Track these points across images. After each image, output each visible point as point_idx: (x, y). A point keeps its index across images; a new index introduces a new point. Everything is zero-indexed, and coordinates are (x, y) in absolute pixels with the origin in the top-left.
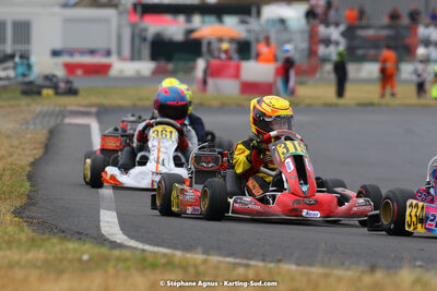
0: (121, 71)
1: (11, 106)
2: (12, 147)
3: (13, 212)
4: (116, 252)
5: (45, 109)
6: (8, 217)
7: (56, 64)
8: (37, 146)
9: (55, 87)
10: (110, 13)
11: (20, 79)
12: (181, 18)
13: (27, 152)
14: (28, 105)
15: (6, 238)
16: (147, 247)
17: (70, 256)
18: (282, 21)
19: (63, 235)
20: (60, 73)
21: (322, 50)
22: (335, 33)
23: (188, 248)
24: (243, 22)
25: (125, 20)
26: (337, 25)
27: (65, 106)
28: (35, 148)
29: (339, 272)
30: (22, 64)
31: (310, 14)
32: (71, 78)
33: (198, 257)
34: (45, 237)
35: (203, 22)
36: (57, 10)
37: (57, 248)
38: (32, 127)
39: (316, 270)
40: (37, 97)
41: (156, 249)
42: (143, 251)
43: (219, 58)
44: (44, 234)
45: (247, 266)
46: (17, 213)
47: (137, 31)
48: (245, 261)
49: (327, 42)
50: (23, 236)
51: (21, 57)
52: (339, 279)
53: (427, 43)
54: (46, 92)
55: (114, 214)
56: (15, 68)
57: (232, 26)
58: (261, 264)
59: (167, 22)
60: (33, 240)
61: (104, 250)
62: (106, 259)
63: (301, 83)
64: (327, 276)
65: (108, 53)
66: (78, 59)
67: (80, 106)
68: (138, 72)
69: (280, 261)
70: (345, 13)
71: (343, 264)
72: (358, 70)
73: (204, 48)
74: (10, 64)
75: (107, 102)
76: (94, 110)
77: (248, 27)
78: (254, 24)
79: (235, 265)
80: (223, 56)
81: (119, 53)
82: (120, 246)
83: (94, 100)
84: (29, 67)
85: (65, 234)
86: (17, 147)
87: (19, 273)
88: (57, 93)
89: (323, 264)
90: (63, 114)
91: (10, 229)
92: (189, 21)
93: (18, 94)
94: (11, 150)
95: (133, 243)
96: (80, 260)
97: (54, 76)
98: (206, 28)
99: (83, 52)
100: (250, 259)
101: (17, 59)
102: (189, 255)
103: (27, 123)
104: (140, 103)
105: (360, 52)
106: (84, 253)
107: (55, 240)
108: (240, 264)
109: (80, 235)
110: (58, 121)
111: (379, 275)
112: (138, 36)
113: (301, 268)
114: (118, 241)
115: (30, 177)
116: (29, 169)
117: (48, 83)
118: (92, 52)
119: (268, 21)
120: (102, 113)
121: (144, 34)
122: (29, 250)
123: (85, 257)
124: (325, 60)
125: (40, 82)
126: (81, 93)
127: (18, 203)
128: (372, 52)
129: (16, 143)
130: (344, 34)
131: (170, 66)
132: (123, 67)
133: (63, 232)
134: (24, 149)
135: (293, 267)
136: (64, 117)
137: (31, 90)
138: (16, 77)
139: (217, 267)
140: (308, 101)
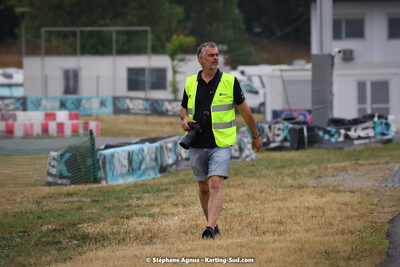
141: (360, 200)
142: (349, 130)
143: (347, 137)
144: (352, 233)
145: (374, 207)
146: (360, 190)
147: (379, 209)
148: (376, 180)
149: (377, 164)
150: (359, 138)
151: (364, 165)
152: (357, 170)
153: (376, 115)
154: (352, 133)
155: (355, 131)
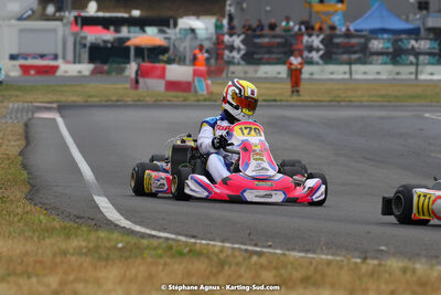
0: (66, 72)
7: (14, 66)
10: (58, 23)
12: (112, 29)
18: (193, 30)
20: (17, 73)
22: (237, 41)
24: (162, 32)
25: (68, 30)
26: (238, 35)
35: (129, 32)
36: (14, 22)
47: (78, 39)
49: (231, 48)
53: (310, 49)
57: (151, 36)
65: (56, 57)
66: (31, 62)
68: (80, 72)
72: (256, 71)
77: (166, 35)
78: (171, 32)
81: (64, 58)
90: (32, 109)
92: (117, 31)
99: (35, 57)
105: (255, 56)
110: (29, 116)
112: (80, 43)
118: (42, 56)
119: (181, 30)
121: (84, 41)
124: (230, 62)
128: (266, 56)
130: (243, 42)
131: (106, 67)
132: (68, 69)
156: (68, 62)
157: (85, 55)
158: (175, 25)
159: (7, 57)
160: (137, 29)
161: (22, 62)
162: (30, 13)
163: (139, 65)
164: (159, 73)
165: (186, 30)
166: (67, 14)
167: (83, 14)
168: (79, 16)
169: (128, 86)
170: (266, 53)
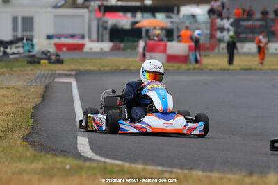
0: (91, 49)
1: (21, 71)
2: (22, 97)
3: (23, 138)
4: (87, 164)
5: (43, 72)
6: (19, 142)
7: (50, 44)
8: (38, 96)
9: (49, 59)
10: (84, 11)
11: (27, 53)
12: (129, 15)
13: (31, 100)
14: (32, 70)
15: (18, 155)
16: (107, 160)
17: (58, 166)
18: (193, 16)
19: (54, 153)
20: (52, 50)
21: (219, 34)
22: (226, 24)
23: (133, 161)
24: (168, 17)
25: (93, 15)
26: (228, 19)
27: (55, 71)
28: (36, 98)
29: (230, 176)
30: (28, 44)
31: (211, 12)
32: (59, 53)
33: (139, 167)
34: (42, 154)
35: (143, 17)
36: (50, 9)
37: (50, 161)
38: (34, 84)
39: (215, 175)
40: (37, 65)
41: (113, 161)
42: (105, 163)
43: (153, 40)
44: (41, 152)
45: (171, 172)
46: (25, 139)
47: (101, 23)
48: (169, 169)
49: (222, 29)
50: (28, 154)
51: (27, 40)
52: (230, 180)
54: (42, 61)
55: (87, 139)
56: (23, 47)
57: (161, 19)
58: (179, 171)
59: (120, 17)
60: (35, 156)
61: (80, 162)
62: (81, 168)
63: (205, 56)
64: (221, 178)
65: (83, 37)
66: (63, 41)
67: (64, 70)
68: (102, 49)
69: (191, 169)
70: (234, 11)
71: (231, 170)
72: (242, 47)
73: (144, 34)
74: (20, 44)
75: (82, 68)
76: (74, 73)
77: (172, 20)
78: (175, 18)
79: (163, 172)
80: (156, 39)
81: (90, 37)
82: (90, 160)
83: (73, 67)
84: (32, 45)
85: (55, 152)
86: (25, 97)
87: (26, 177)
88: (50, 63)
89: (219, 171)
90: (54, 76)
91: (21, 149)
92: (134, 16)
93: (25, 63)
94: (21, 99)
95: (98, 158)
96: (65, 169)
97: (49, 52)
98: (144, 21)
99: (67, 37)
100: (173, 167)
101: (25, 41)
102: (134, 166)
103: (31, 81)
104: (102, 69)
105: (243, 36)
106: (67, 164)
107: (49, 156)
108: (166, 171)
109: (65, 153)
110: (51, 81)
111: (255, 178)
112: (102, 26)
113: (205, 174)
114: (89, 156)
115: (33, 116)
116: (32, 111)
117: (44, 56)
118: (72, 36)
119: (184, 16)
120: (78, 75)
121: (105, 25)
122: (32, 162)
123: (68, 167)
124: (221, 41)
125: (39, 55)
126: (65, 63)
127: (25, 133)
128: (250, 36)
129: (24, 94)
130: (232, 24)
131: (122, 45)
132: (92, 46)
133: (54, 151)
134: (29, 98)
135: (200, 173)
136: (54, 78)
137: (34, 60)
138: (24, 53)
139: (151, 173)
140: (209, 67)
141: (13, 93)
142: (6, 48)
143: (5, 53)
144: (8, 114)
145: (23, 98)
146: (14, 87)
147: (26, 99)
148: (24, 81)
149: (26, 71)
150: (13, 53)
151: (16, 71)
152: (11, 74)
153: (25, 38)
154: (8, 50)
155: (11, 49)
156: (93, 41)
157: (107, 36)
158: (178, 12)
159: (45, 37)
160: (149, 15)
161: (56, 41)
162: (63, 2)
163: (146, 43)
164: (161, 48)
165: (188, 16)
166: (92, 3)
167: (105, 3)
168: (103, 5)
169: (138, 59)
170: (250, 33)
